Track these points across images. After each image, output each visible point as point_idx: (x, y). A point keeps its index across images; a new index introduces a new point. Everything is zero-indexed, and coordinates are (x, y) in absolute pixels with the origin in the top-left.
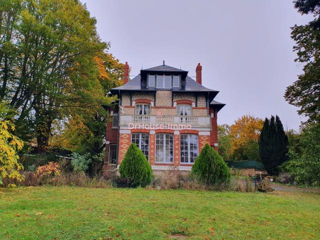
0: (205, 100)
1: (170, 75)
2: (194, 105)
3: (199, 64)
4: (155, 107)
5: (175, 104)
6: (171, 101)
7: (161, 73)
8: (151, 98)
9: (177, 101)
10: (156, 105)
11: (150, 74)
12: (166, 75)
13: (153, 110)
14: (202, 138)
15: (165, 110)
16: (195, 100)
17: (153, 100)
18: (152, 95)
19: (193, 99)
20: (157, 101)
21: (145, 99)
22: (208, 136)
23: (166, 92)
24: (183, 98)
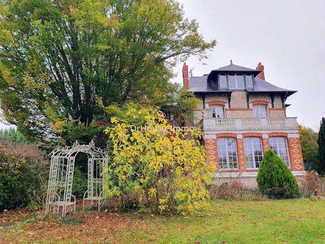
0: (281, 101)
1: (242, 75)
2: (270, 105)
3: (260, 63)
4: (230, 109)
5: (251, 105)
6: (246, 102)
7: (232, 73)
8: (225, 100)
9: (252, 102)
10: (231, 107)
11: (221, 75)
12: (237, 75)
13: (228, 112)
14: (292, 141)
15: (241, 112)
16: (270, 101)
17: (228, 101)
18: (226, 96)
19: (269, 100)
20: (231, 102)
21: (218, 101)
22: (297, 138)
23: (241, 93)
24: (259, 99)
